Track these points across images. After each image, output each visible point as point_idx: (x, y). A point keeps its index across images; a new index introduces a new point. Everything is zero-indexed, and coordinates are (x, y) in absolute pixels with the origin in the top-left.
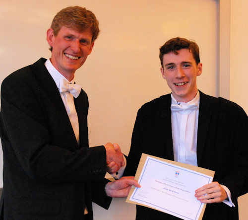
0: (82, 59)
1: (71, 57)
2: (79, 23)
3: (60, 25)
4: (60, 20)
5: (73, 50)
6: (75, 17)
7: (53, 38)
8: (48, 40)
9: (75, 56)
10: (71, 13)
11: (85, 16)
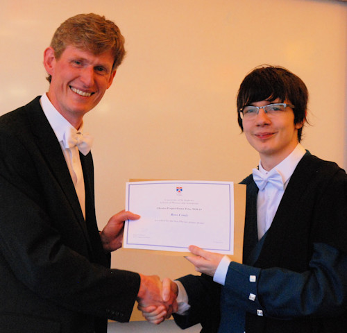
0: (96, 96)
1: (80, 93)
2: (94, 42)
3: (65, 43)
4: (65, 36)
5: (83, 82)
6: (88, 31)
7: (54, 62)
8: (45, 66)
9: (86, 91)
10: (82, 25)
11: (104, 31)
